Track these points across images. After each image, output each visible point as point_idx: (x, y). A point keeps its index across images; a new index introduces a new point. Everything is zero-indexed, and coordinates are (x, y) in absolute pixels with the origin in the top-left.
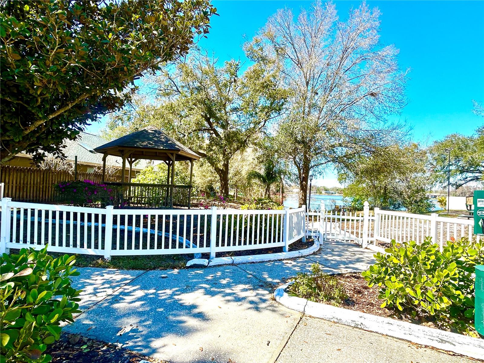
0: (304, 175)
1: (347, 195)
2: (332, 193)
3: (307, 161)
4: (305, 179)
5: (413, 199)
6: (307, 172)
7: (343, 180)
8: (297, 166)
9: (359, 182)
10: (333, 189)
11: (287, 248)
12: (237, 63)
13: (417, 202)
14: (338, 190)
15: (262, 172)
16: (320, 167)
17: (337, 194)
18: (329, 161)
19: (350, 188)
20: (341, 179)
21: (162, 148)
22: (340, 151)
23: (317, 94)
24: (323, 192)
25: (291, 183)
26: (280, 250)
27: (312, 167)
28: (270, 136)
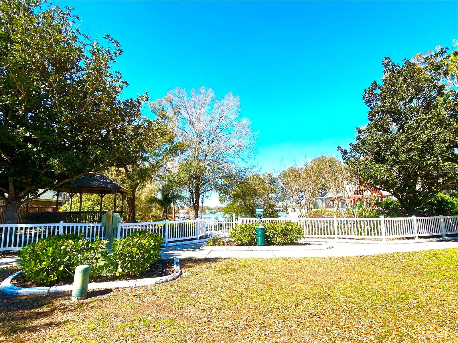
0: (196, 199)
1: (226, 213)
2: (215, 212)
3: (198, 189)
4: (197, 202)
5: (268, 212)
6: (198, 197)
7: (223, 201)
8: (191, 193)
9: (234, 202)
10: (215, 209)
11: (198, 238)
12: (145, 117)
13: (270, 214)
14: (220, 210)
15: (160, 197)
16: (207, 193)
17: (219, 213)
18: (213, 189)
19: (228, 207)
20: (221, 201)
21: (109, 187)
22: (220, 181)
23: (203, 141)
24: (207, 211)
25: (183, 205)
26: (195, 239)
27: (201, 193)
28: (169, 170)
